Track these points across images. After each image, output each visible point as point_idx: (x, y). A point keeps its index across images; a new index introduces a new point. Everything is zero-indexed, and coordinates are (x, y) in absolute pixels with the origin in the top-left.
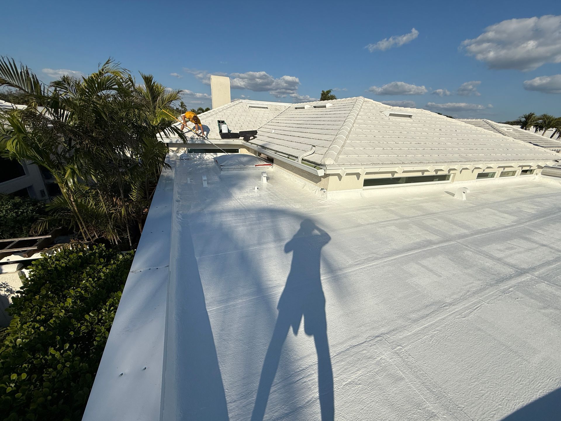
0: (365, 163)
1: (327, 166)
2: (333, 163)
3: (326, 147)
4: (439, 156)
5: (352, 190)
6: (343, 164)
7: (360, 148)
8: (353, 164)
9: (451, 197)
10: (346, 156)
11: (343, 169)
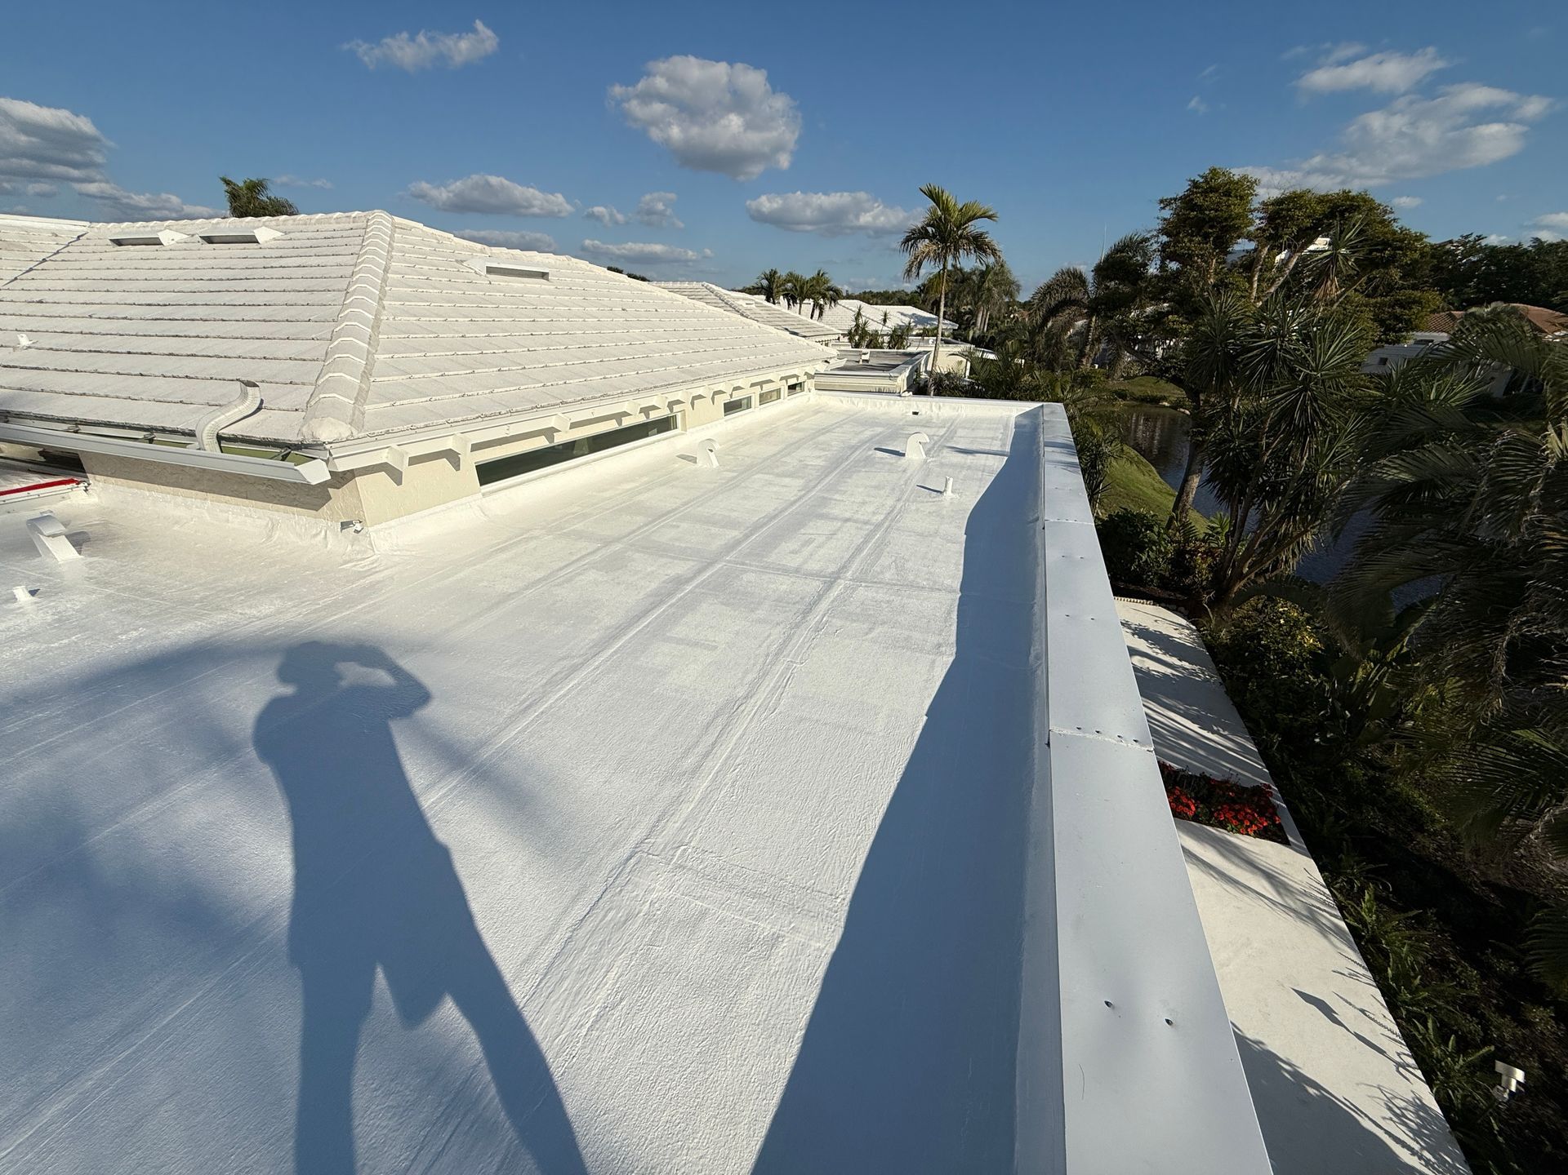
0: (460, 419)
1: (328, 447)
2: (349, 433)
3: (303, 384)
4: (637, 373)
5: (450, 505)
6: (388, 432)
7: (430, 375)
8: (422, 425)
9: (690, 466)
10: (388, 404)
11: (394, 446)
